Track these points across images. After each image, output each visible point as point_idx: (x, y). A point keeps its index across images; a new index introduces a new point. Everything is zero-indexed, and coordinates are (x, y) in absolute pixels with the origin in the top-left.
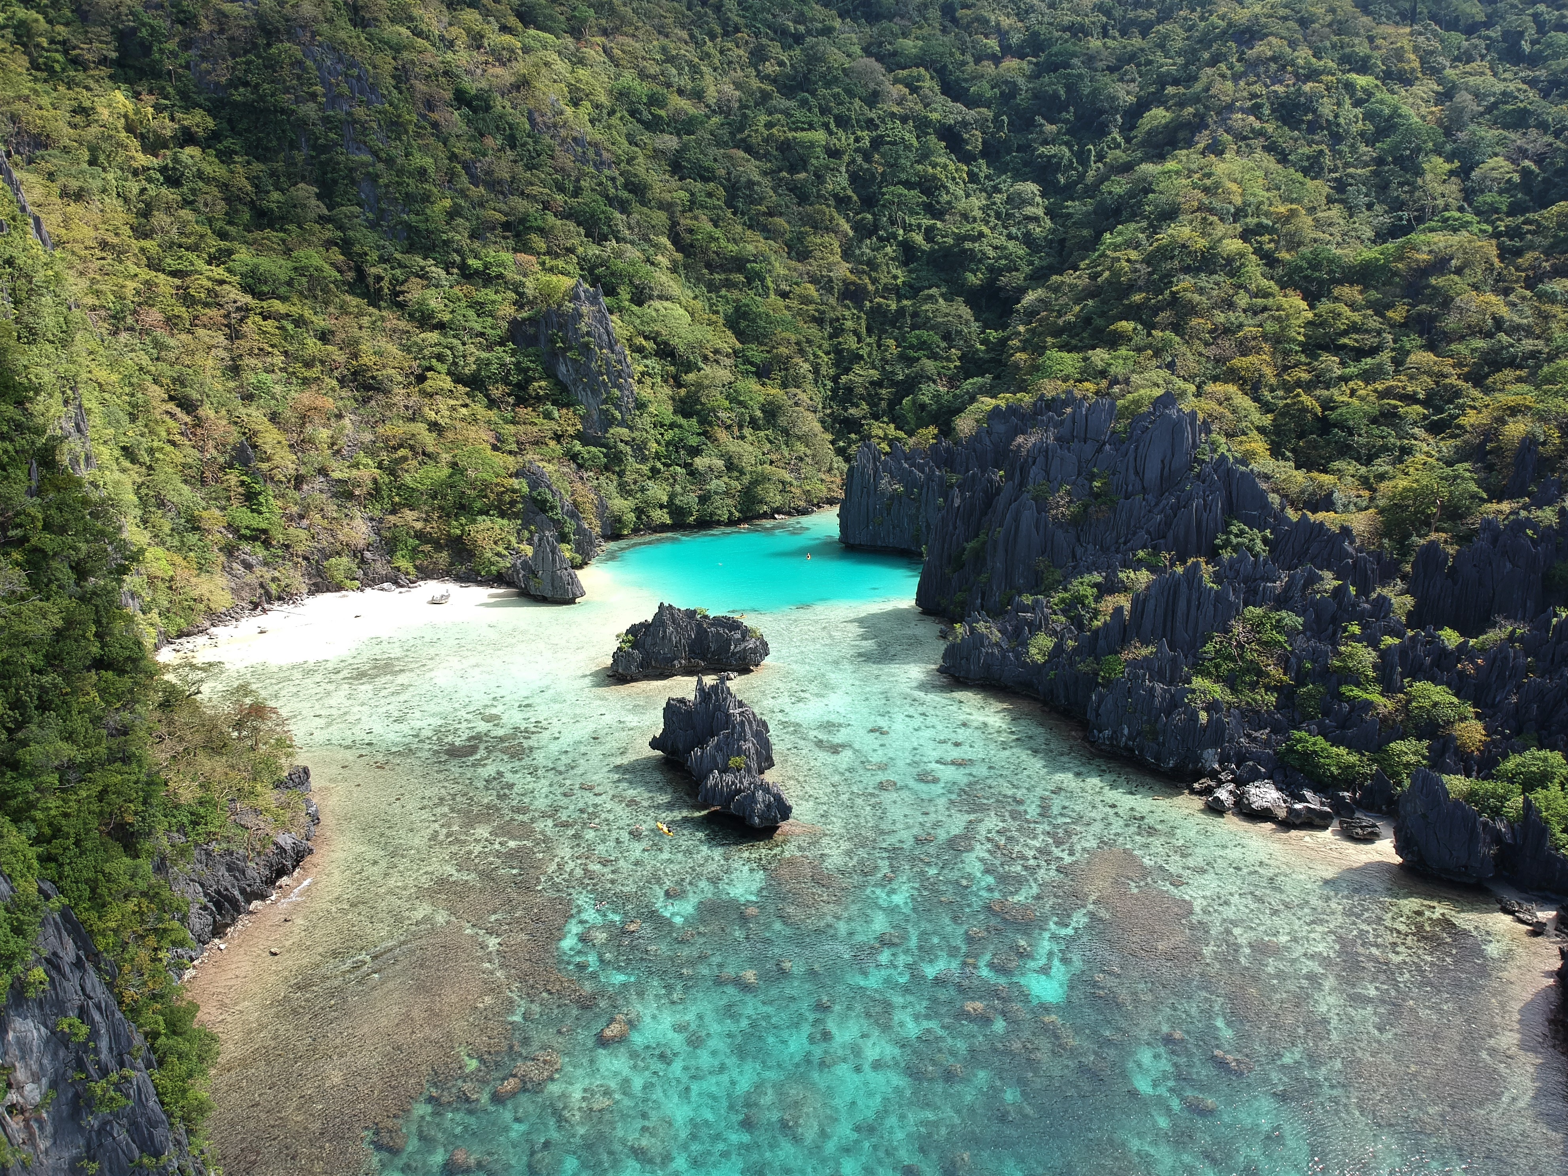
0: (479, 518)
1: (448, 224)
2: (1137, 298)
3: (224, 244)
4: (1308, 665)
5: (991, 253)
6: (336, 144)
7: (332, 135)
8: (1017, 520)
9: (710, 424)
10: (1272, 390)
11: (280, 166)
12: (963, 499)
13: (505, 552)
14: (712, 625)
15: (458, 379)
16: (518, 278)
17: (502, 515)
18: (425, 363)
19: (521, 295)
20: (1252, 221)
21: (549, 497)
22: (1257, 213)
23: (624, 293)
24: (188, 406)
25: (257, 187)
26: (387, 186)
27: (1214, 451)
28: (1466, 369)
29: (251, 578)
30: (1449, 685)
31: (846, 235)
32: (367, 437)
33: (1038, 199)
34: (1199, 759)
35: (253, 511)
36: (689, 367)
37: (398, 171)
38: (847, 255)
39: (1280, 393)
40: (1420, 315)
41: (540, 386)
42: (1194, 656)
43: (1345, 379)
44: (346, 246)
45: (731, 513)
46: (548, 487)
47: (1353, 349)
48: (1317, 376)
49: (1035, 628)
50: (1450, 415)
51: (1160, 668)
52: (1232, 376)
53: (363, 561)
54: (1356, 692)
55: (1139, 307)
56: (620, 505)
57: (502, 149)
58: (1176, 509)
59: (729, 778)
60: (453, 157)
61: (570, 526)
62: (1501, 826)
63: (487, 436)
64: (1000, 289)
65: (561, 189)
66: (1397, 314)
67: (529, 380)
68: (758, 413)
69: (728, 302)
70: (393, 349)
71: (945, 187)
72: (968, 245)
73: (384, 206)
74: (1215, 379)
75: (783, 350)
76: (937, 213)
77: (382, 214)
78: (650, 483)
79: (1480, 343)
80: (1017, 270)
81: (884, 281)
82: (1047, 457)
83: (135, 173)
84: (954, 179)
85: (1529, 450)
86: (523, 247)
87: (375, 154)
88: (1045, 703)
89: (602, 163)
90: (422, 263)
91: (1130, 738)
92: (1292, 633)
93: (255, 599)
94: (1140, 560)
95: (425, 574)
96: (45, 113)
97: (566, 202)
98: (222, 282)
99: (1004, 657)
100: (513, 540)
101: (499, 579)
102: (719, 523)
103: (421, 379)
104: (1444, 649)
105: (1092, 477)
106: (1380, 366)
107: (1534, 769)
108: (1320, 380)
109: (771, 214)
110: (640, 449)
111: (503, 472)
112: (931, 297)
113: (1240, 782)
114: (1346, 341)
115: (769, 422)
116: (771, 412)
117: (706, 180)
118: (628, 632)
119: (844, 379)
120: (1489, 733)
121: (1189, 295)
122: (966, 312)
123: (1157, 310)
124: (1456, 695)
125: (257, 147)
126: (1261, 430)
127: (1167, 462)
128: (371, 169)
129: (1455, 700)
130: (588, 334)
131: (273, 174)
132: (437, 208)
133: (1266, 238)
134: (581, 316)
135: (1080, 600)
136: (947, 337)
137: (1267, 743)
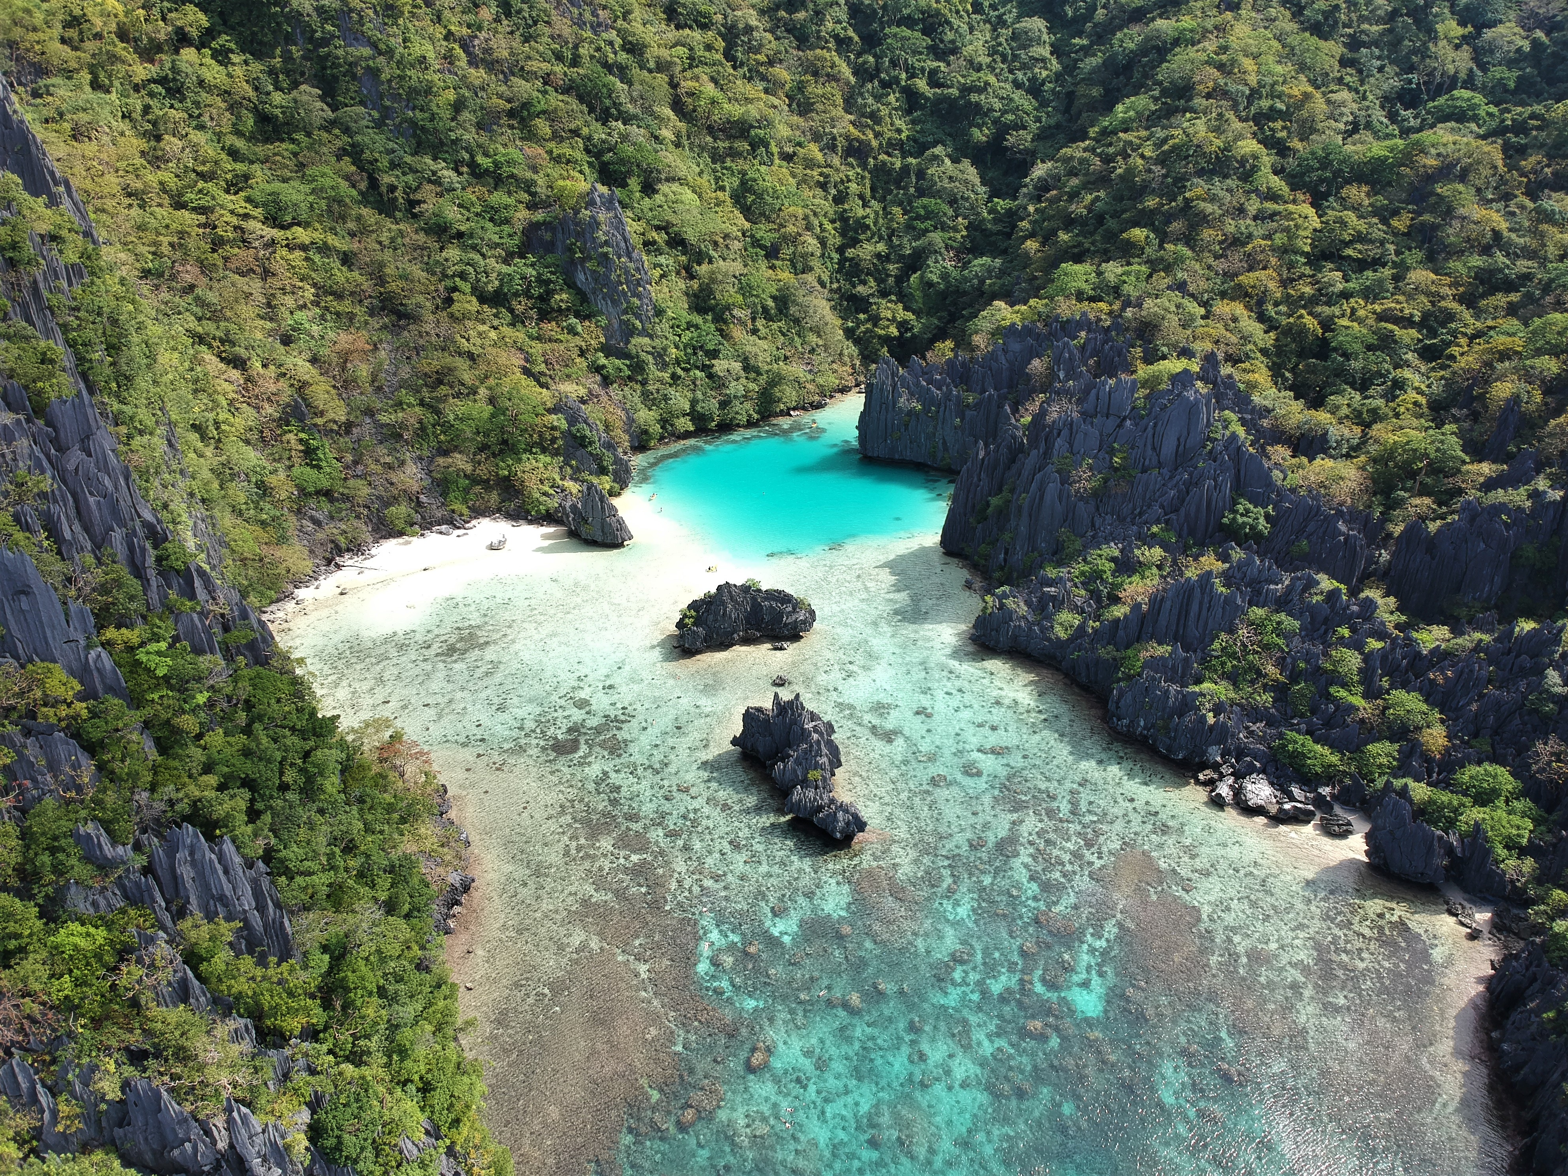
0: (524, 457)
1: (453, 119)
2: (1151, 202)
3: (241, 167)
4: (1302, 665)
5: (997, 105)
6: (333, 36)
7: (329, 28)
8: (1042, 489)
9: (725, 322)
10: (1276, 304)
11: (277, 62)
12: (987, 453)
13: (551, 491)
14: (766, 599)
15: (483, 299)
16: (529, 175)
17: (544, 451)
18: (449, 283)
19: (533, 194)
20: (1265, 104)
21: (588, 433)
22: (1272, 95)
23: (634, 183)
24: (238, 363)
25: (256, 89)
26: (389, 81)
27: (1226, 427)
28: (1461, 289)
29: (321, 536)
30: (1420, 690)
31: (848, 83)
32: (405, 372)
33: (1045, 37)
34: (1205, 752)
35: (313, 467)
36: (700, 257)
37: (399, 63)
38: (849, 105)
39: (1283, 308)
40: (1423, 224)
41: (562, 298)
42: (1203, 651)
43: (1346, 295)
44: (354, 153)
45: (750, 416)
46: (585, 422)
47: (1358, 260)
48: (1319, 290)
49: (1059, 603)
50: (1442, 340)
51: (1173, 665)
52: (1241, 294)
53: (419, 503)
54: (1343, 693)
55: (1153, 212)
56: (646, 416)
57: (497, 20)
58: (1190, 484)
59: (811, 793)
60: (449, 36)
61: (608, 461)
62: (1454, 840)
63: (518, 360)
64: (1006, 148)
65: (559, 57)
66: (1400, 223)
67: (550, 293)
68: (770, 303)
69: (733, 174)
70: (417, 272)
71: (948, 23)
72: (974, 97)
73: (388, 103)
74: (1223, 295)
75: (791, 229)
76: (942, 52)
77: (386, 113)
78: (671, 391)
79: (1477, 261)
80: (1024, 128)
81: (888, 135)
82: (1071, 429)
83: (137, 88)
84: (957, 12)
85: (1512, 410)
86: (530, 135)
87: (374, 45)
88: (1066, 675)
89: (599, 25)
90: (433, 165)
91: (1144, 728)
92: (1287, 636)
93: (328, 555)
94: (1154, 535)
95: (479, 512)
96: (40, 34)
97: (565, 74)
98: (246, 216)
99: (1030, 629)
100: (557, 477)
101: (548, 518)
102: (738, 425)
103: (449, 301)
104: (1419, 653)
105: (1112, 452)
106: (1381, 282)
107: (1485, 785)
108: (1323, 296)
109: (771, 63)
110: (660, 356)
111: (540, 410)
112: (936, 157)
113: (1239, 775)
114: (1349, 252)
115: (781, 312)
116: (783, 301)
117: (704, 27)
118: (690, 607)
119: (850, 253)
120: (1449, 737)
121: (1202, 204)
122: (971, 173)
123: (1169, 218)
124: (1426, 701)
125: (252, 42)
126: (1264, 352)
127: (1182, 440)
128: (371, 63)
129: (1424, 707)
130: (606, 243)
131: (272, 72)
132: (441, 101)
133: (1279, 124)
134: (598, 224)
135: (1097, 575)
136: (953, 202)
137: (1261, 740)
